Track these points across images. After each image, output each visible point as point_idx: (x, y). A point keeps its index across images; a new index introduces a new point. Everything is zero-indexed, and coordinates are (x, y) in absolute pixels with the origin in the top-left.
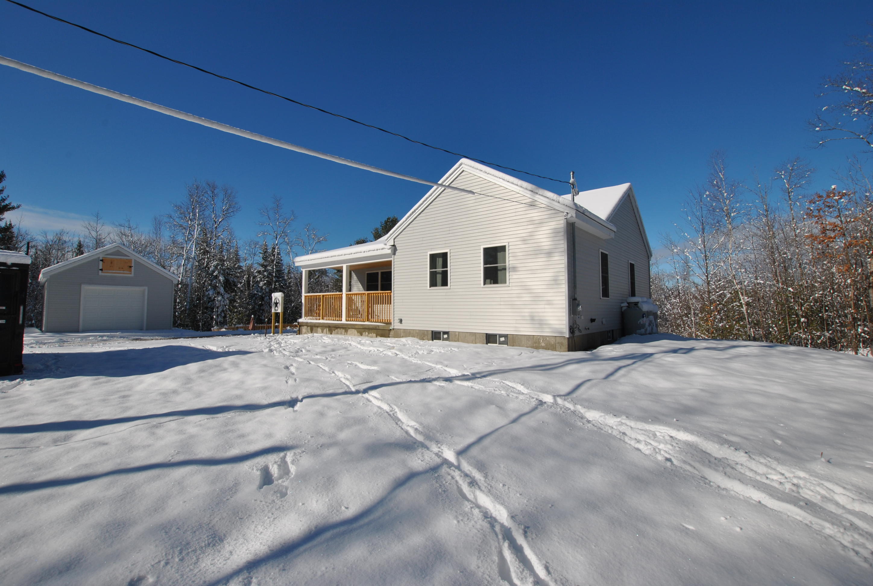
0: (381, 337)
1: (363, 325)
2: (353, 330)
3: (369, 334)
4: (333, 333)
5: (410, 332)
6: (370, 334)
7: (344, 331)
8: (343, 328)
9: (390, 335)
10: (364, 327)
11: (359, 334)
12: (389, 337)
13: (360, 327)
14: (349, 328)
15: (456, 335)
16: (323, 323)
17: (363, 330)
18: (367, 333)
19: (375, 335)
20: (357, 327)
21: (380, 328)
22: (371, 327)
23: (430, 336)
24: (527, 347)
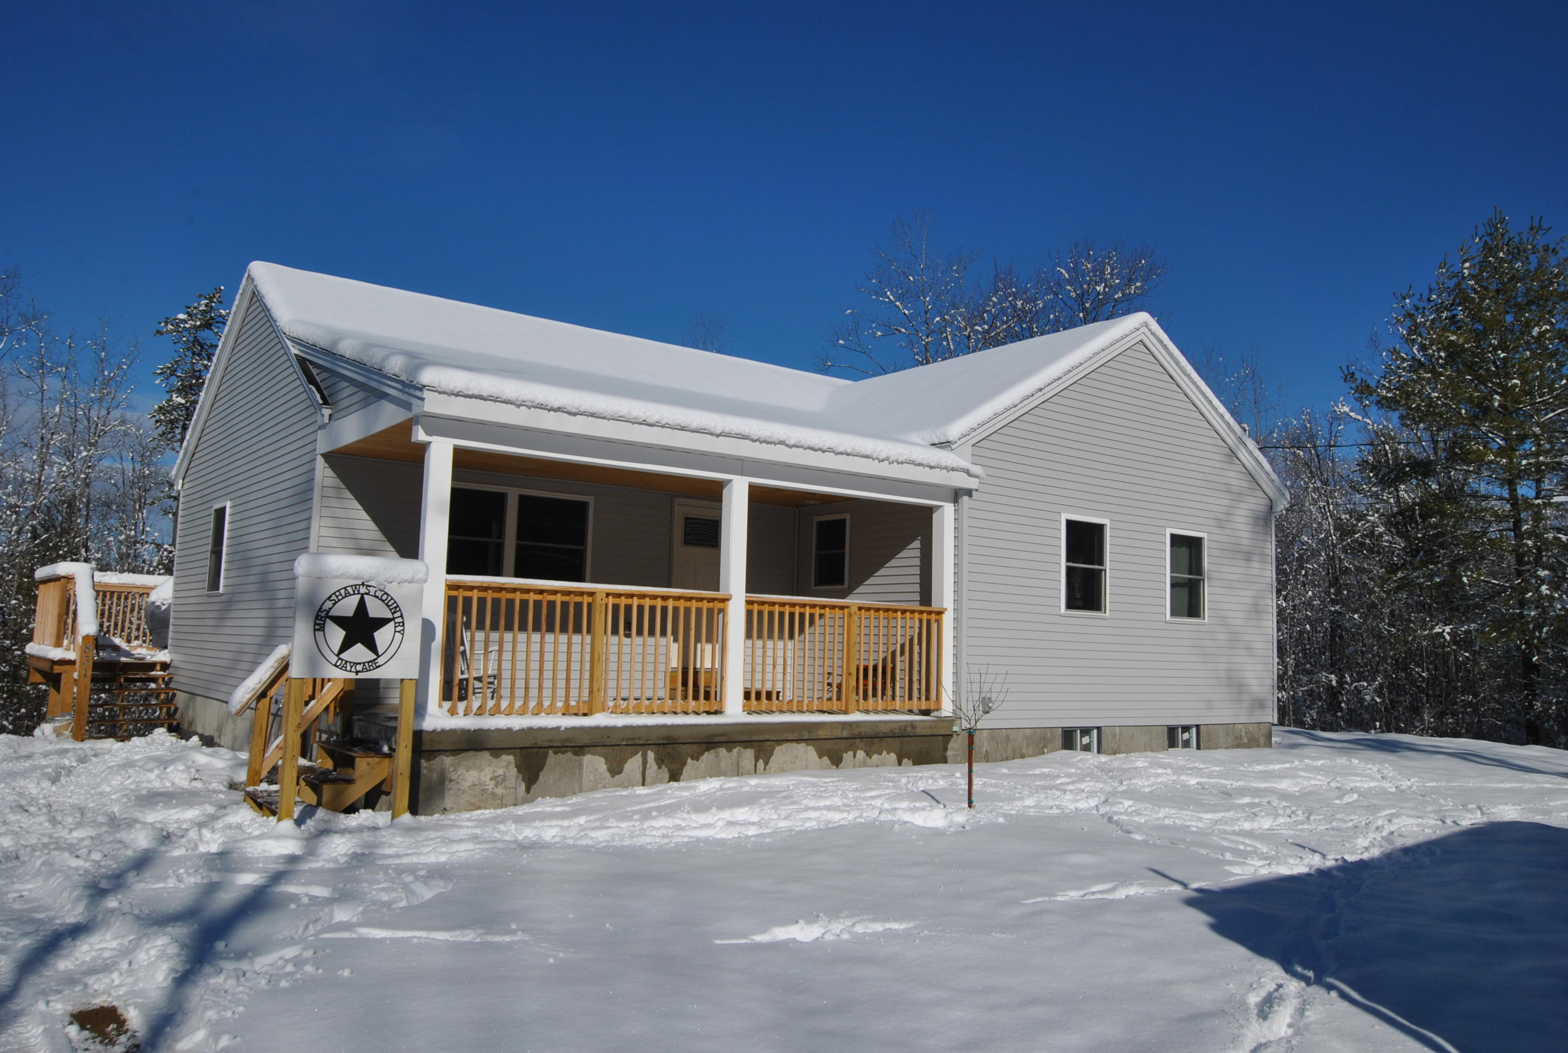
0: (916, 763)
1: (844, 725)
2: (801, 747)
3: (869, 755)
4: (687, 770)
5: (1007, 737)
6: (875, 756)
7: (749, 753)
8: (747, 744)
9: (949, 753)
10: (856, 731)
11: (826, 759)
12: (944, 760)
13: (837, 733)
14: (780, 742)
15: (1115, 735)
16: (626, 728)
17: (844, 744)
18: (861, 754)
19: (893, 756)
20: (822, 733)
21: (919, 731)
22: (885, 729)
23: (1059, 741)
24: (1226, 748)
